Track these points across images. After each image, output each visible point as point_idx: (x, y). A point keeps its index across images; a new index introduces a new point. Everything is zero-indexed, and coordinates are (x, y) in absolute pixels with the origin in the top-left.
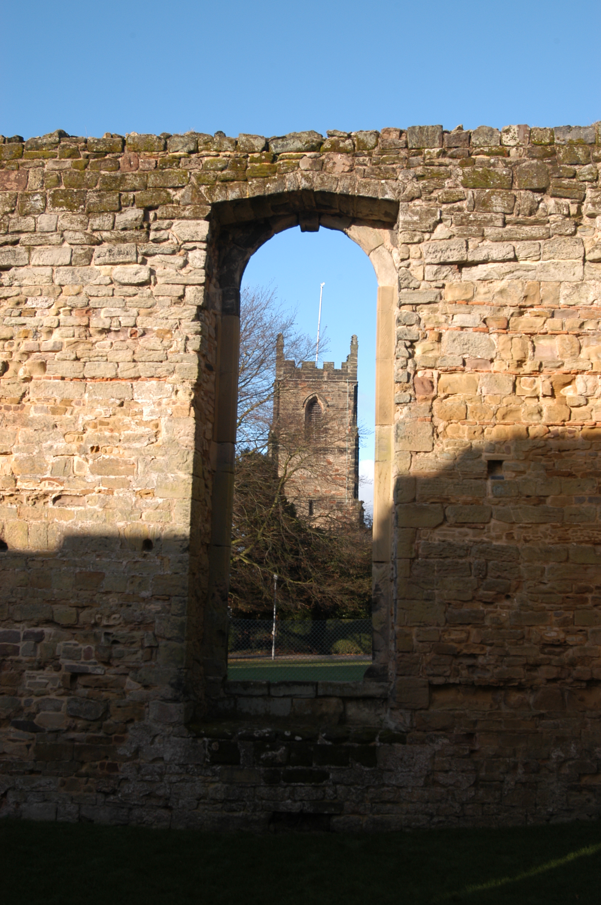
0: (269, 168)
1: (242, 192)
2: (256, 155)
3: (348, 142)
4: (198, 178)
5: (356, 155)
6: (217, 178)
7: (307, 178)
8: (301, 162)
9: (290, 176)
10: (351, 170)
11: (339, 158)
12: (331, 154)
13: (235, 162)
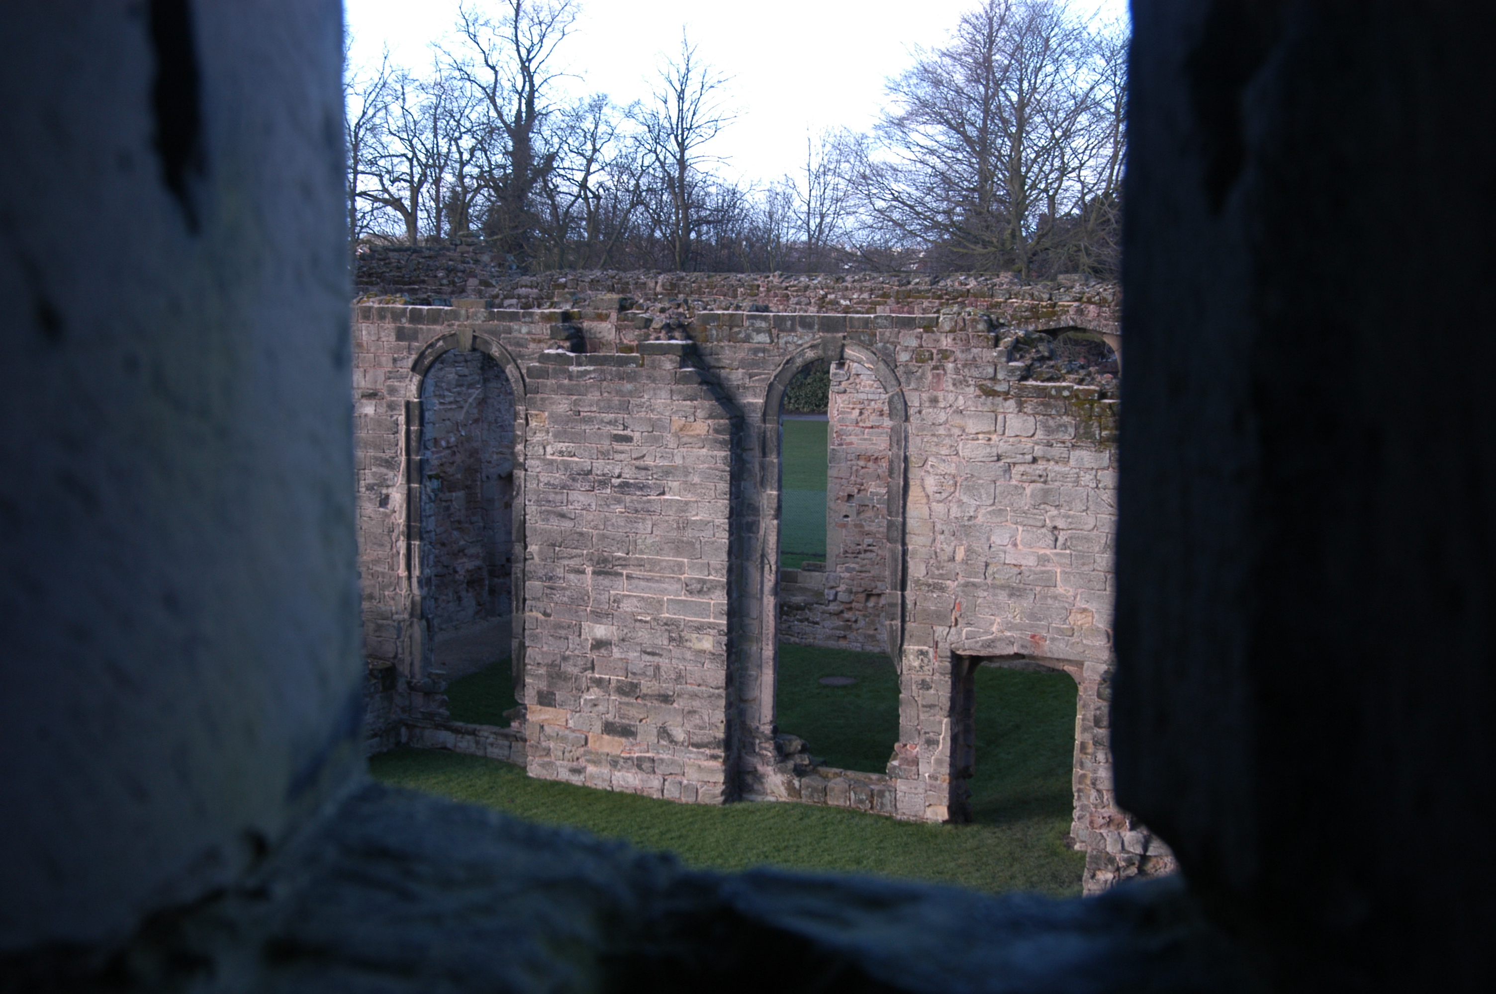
0: (1052, 312)
1: (1036, 326)
2: (1044, 304)
3: (1097, 298)
4: (1011, 316)
5: (1101, 306)
6: (1022, 317)
7: (1073, 319)
8: (1070, 309)
9: (1063, 317)
10: (1099, 315)
11: (1092, 307)
12: (1088, 305)
13: (1032, 308)
